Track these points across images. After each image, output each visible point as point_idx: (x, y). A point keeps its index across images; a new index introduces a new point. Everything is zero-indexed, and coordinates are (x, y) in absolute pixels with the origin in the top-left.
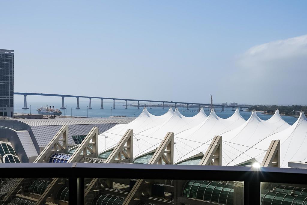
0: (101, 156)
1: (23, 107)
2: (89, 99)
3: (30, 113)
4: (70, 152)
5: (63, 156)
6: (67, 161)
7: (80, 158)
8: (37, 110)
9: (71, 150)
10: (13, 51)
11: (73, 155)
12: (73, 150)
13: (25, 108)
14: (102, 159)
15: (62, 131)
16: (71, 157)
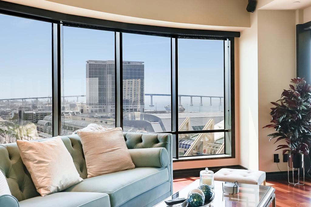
0: (216, 142)
1: (150, 105)
2: (200, 98)
3: (155, 110)
4: (192, 139)
5: (187, 142)
6: (190, 145)
7: (201, 143)
8: (165, 107)
9: (192, 137)
10: (144, 62)
11: (195, 141)
12: (195, 137)
13: (152, 106)
14: (218, 145)
15: (185, 122)
16: (194, 143)
